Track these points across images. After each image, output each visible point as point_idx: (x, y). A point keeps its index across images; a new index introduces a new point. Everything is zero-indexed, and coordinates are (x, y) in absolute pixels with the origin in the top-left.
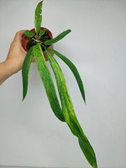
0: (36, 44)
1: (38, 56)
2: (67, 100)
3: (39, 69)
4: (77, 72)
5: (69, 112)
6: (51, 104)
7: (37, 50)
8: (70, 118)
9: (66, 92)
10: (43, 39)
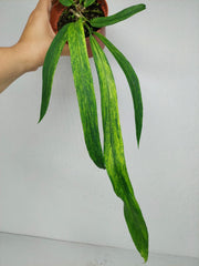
0: (74, 20)
1: (75, 44)
2: (115, 134)
3: (73, 70)
5: (114, 154)
7: (76, 32)
8: (115, 165)
9: (116, 120)
10: (90, 13)
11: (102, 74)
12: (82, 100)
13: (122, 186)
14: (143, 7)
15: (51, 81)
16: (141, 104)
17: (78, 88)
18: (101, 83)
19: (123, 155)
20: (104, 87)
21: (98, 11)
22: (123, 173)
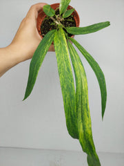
0: (54, 27)
2: (86, 114)
3: (60, 73)
8: (85, 135)
9: (87, 104)
10: (66, 21)
11: (78, 72)
12: (65, 96)
14: (108, 24)
15: (36, 73)
16: (106, 93)
17: (63, 87)
18: (76, 79)
20: (79, 82)
21: (71, 20)
22: (90, 140)
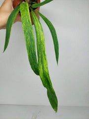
2: (44, 58)
4: (55, 34)
5: (43, 68)
6: (29, 57)
9: (44, 51)
11: (37, 28)
12: (27, 38)
13: (47, 82)
19: (47, 68)
20: (38, 34)
22: (47, 76)
